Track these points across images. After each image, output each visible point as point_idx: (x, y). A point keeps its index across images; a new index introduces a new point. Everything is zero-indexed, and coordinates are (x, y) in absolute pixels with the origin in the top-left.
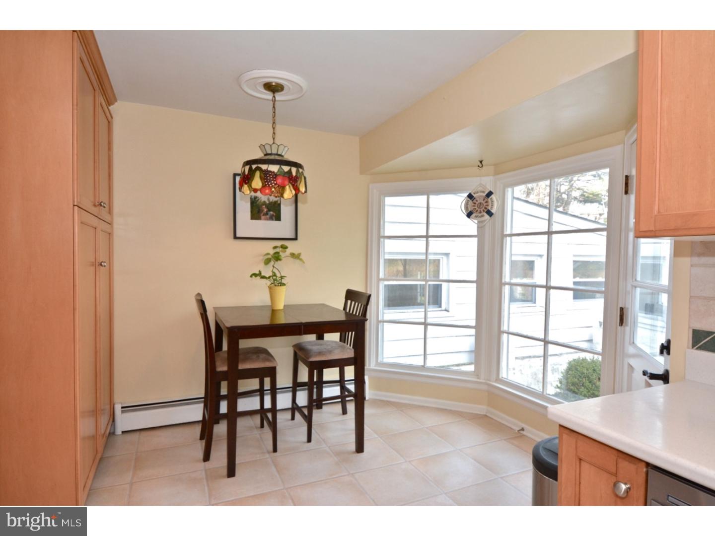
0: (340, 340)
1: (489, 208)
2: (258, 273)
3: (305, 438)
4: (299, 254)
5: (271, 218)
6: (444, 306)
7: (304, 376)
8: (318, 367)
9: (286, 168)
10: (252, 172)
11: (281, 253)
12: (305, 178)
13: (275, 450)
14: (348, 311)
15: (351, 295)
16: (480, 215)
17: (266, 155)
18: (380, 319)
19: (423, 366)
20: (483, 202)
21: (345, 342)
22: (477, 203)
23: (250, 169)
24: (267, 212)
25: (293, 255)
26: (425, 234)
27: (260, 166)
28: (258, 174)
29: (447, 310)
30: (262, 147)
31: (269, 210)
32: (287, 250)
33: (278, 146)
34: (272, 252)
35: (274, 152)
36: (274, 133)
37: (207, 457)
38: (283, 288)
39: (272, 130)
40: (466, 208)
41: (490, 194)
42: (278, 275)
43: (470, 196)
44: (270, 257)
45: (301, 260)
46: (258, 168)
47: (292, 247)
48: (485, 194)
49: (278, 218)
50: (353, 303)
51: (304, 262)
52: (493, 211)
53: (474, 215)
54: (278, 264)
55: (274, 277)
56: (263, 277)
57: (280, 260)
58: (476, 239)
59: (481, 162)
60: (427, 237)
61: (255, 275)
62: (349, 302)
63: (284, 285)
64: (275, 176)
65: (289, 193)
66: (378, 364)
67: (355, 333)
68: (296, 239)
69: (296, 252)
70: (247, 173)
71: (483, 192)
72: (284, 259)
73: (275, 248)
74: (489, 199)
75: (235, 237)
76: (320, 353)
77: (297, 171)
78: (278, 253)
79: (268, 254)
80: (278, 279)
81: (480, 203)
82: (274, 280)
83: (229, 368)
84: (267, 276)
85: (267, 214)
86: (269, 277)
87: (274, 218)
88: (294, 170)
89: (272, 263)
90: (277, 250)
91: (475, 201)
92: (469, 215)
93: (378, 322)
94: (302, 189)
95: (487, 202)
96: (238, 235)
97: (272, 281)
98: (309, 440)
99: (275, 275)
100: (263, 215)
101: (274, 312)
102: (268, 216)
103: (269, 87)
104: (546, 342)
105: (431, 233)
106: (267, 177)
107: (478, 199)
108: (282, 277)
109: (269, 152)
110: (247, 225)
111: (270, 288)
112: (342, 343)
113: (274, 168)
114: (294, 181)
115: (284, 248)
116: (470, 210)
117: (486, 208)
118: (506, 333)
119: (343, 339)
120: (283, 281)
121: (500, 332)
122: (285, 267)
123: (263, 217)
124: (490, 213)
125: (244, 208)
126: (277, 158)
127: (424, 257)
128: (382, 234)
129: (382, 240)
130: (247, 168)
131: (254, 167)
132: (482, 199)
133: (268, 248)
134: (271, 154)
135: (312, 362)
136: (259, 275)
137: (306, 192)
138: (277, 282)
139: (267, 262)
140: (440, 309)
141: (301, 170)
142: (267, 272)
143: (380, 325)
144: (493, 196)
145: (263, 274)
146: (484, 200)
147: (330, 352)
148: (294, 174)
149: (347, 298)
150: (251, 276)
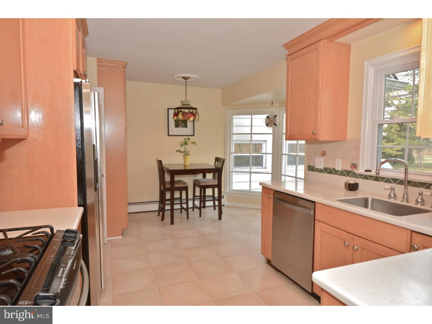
0: (213, 178)
1: (275, 122)
2: (178, 150)
3: (199, 216)
4: (195, 142)
5: (183, 127)
6: (264, 166)
7: (198, 193)
8: (204, 188)
9: (191, 111)
10: (178, 112)
11: (188, 142)
12: (198, 113)
13: (188, 218)
14: (216, 166)
15: (217, 159)
16: (271, 125)
17: (183, 105)
18: (231, 170)
19: (249, 191)
20: (273, 120)
21: (215, 179)
22: (271, 120)
23: (178, 111)
24: (181, 124)
25: (192, 142)
26: (250, 132)
27: (182, 110)
28: (181, 113)
29: (266, 168)
30: (182, 102)
31: (182, 123)
32: (190, 140)
33: (188, 101)
34: (184, 141)
35: (186, 103)
36: (186, 96)
37: (163, 219)
38: (189, 156)
39: (185, 94)
40: (266, 122)
41: (276, 116)
42: (187, 151)
43: (268, 117)
44: (183, 143)
45: (196, 144)
46: (181, 111)
47: (192, 139)
48: (273, 116)
49: (186, 126)
50: (218, 163)
51: (197, 146)
52: (277, 124)
53: (269, 125)
54: (186, 146)
55: (185, 152)
56: (181, 152)
57: (187, 145)
58: (272, 135)
59: (272, 103)
60: (251, 134)
61: (178, 151)
62: (216, 162)
63: (189, 155)
64: (187, 114)
65: (191, 119)
66: (230, 190)
67: (218, 174)
68: (194, 135)
69: (194, 141)
70: (176, 112)
71: (273, 115)
72: (189, 144)
73: (185, 139)
74: (275, 119)
75: (169, 135)
76: (204, 182)
77: (195, 111)
78: (186, 142)
79: (182, 142)
80: (187, 153)
81: (272, 120)
82: (185, 153)
83: (171, 186)
84: (182, 151)
85: (181, 125)
86: (183, 152)
87: (184, 127)
88: (194, 111)
89: (184, 146)
90: (186, 140)
91: (270, 119)
92: (267, 125)
93: (230, 172)
94: (197, 118)
95: (274, 120)
96: (170, 134)
97: (184, 153)
98: (200, 216)
99: (185, 151)
100: (180, 125)
101: (185, 166)
102: (182, 126)
103: (184, 78)
104: (296, 178)
105: (253, 132)
106: (184, 114)
107: (270, 118)
108: (188, 152)
109: (184, 104)
110: (174, 130)
111: (184, 156)
112: (214, 180)
113: (187, 111)
114: (194, 115)
115: (189, 139)
116: (267, 123)
117: (274, 122)
118: (284, 175)
119: (214, 178)
120: (189, 153)
121: (281, 175)
122: (190, 148)
123: (180, 126)
124: (275, 125)
125: (172, 123)
126: (188, 106)
127: (249, 142)
128: (231, 133)
129: (231, 135)
130: (177, 110)
131: (179, 110)
132: (273, 118)
133: (182, 139)
134: (185, 105)
135: (201, 186)
136: (179, 151)
137: (198, 118)
138: (186, 154)
139: (182, 145)
140: (262, 167)
141: (196, 111)
142: (182, 150)
143: (231, 173)
144: (277, 117)
145: (181, 151)
146: (273, 119)
147: (208, 182)
148: (194, 112)
149: (216, 161)
150: (176, 151)
